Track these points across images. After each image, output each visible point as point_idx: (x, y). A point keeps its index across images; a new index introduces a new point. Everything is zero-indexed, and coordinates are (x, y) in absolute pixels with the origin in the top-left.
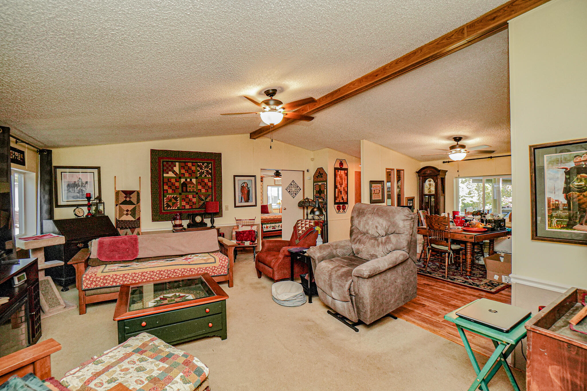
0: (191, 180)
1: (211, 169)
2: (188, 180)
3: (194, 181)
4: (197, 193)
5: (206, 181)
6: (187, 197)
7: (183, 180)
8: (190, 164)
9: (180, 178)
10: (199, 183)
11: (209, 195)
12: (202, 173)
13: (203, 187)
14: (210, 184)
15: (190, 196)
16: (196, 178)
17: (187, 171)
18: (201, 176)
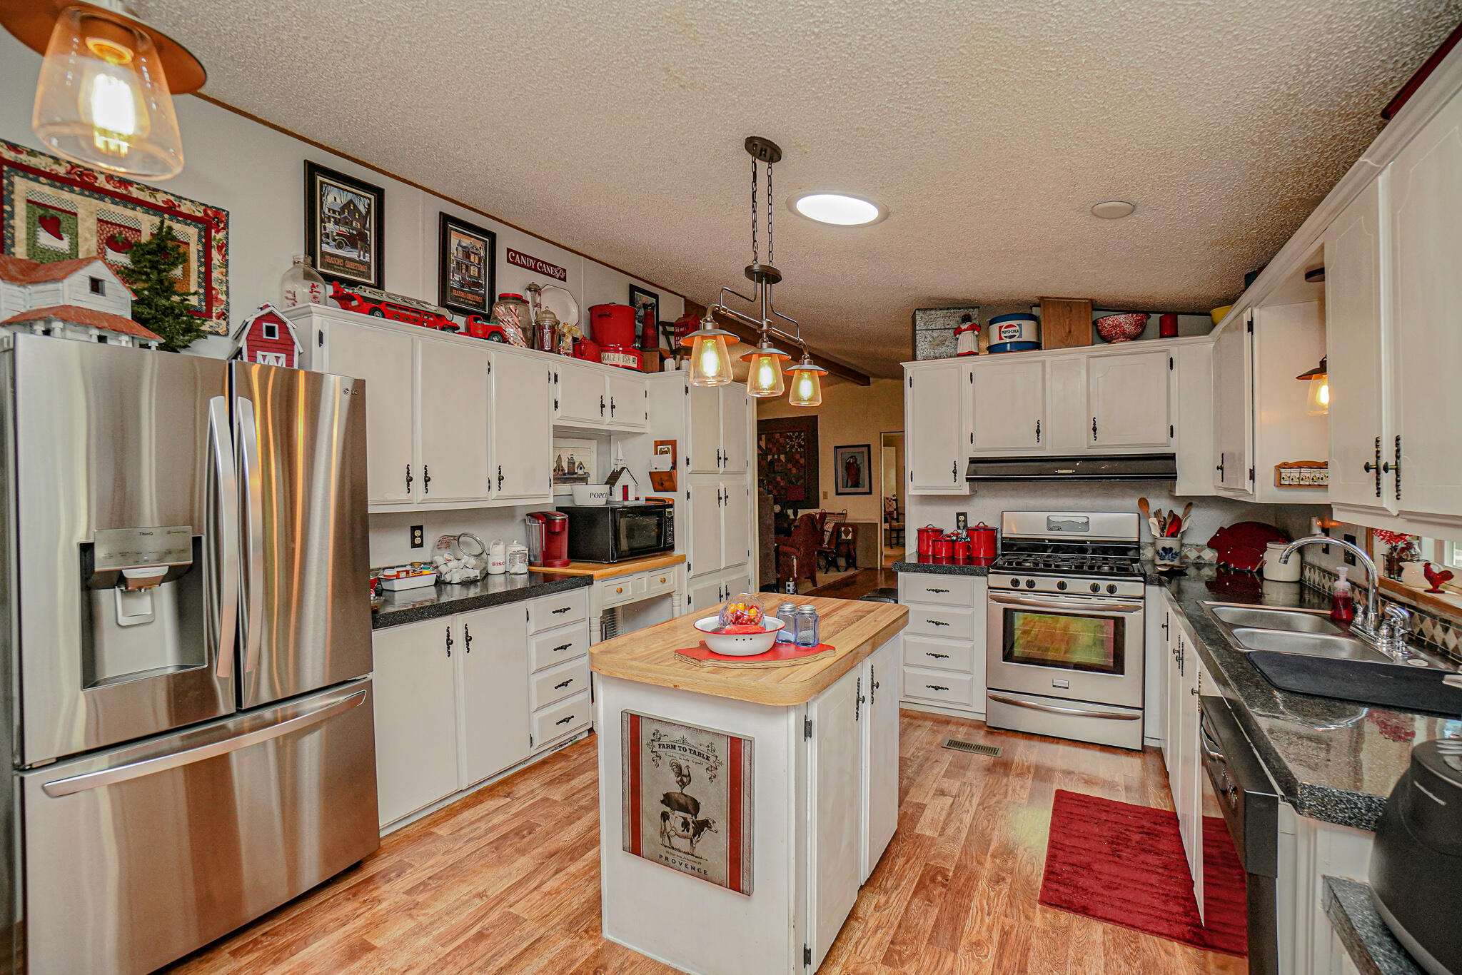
0: (779, 457)
1: (803, 440)
2: (776, 457)
3: (783, 457)
4: (786, 475)
5: (798, 457)
6: (774, 478)
7: (770, 457)
8: (777, 436)
9: (767, 455)
10: (788, 460)
11: (801, 477)
12: (792, 447)
13: (794, 466)
14: (802, 461)
15: (779, 479)
16: (785, 453)
17: (774, 444)
18: (790, 450)
